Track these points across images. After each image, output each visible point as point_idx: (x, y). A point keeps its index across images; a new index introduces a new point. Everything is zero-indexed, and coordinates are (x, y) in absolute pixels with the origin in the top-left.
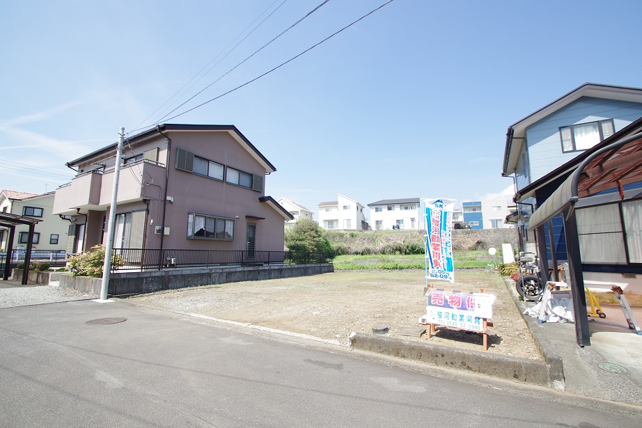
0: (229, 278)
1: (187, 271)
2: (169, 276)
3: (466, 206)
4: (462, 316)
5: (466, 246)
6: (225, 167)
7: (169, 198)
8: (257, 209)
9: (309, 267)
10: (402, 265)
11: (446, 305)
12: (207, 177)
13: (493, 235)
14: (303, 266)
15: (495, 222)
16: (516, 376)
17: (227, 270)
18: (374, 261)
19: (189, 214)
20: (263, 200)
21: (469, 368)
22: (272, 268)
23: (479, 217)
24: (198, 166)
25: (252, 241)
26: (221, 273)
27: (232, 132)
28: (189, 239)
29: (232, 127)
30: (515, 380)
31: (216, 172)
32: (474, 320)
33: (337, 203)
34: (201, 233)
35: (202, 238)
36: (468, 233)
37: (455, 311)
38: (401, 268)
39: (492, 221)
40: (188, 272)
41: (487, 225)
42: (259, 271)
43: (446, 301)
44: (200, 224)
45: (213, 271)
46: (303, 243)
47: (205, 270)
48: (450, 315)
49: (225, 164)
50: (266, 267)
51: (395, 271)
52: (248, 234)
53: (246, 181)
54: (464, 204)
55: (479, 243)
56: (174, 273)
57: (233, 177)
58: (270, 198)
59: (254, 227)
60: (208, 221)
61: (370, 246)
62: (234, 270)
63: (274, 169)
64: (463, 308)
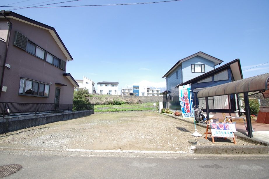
0: (49, 120)
1: (22, 117)
2: (9, 122)
3: (134, 87)
4: (225, 132)
5: (135, 102)
6: (46, 52)
7: (7, 65)
8: (61, 80)
9: (85, 112)
10: (118, 110)
11: (218, 128)
12: (34, 55)
13: (143, 98)
14: (83, 111)
15: (143, 93)
16: (259, 153)
17: (47, 116)
18: (107, 108)
19: (21, 78)
20: (65, 75)
21: (245, 153)
22: (70, 113)
23: (138, 91)
24: (29, 48)
25: (58, 97)
26: (44, 118)
27: (52, 32)
28: (21, 95)
29: (53, 29)
31: (40, 53)
32: (230, 133)
33: (83, 81)
34: (29, 92)
35: (30, 95)
36: (136, 97)
37: (222, 130)
38: (118, 111)
39: (142, 93)
40: (23, 118)
41: (140, 95)
42: (64, 115)
44: (29, 86)
45: (39, 117)
46: (81, 99)
47: (33, 116)
48: (221, 132)
49: (46, 50)
50: (67, 112)
51: (116, 112)
52: (56, 94)
53: (56, 63)
54: (134, 86)
55: (139, 101)
56: (13, 120)
57: (49, 59)
58: (69, 74)
59: (60, 90)
60: (34, 83)
61: (99, 101)
62: (51, 115)
63: (72, 59)
64: (225, 129)
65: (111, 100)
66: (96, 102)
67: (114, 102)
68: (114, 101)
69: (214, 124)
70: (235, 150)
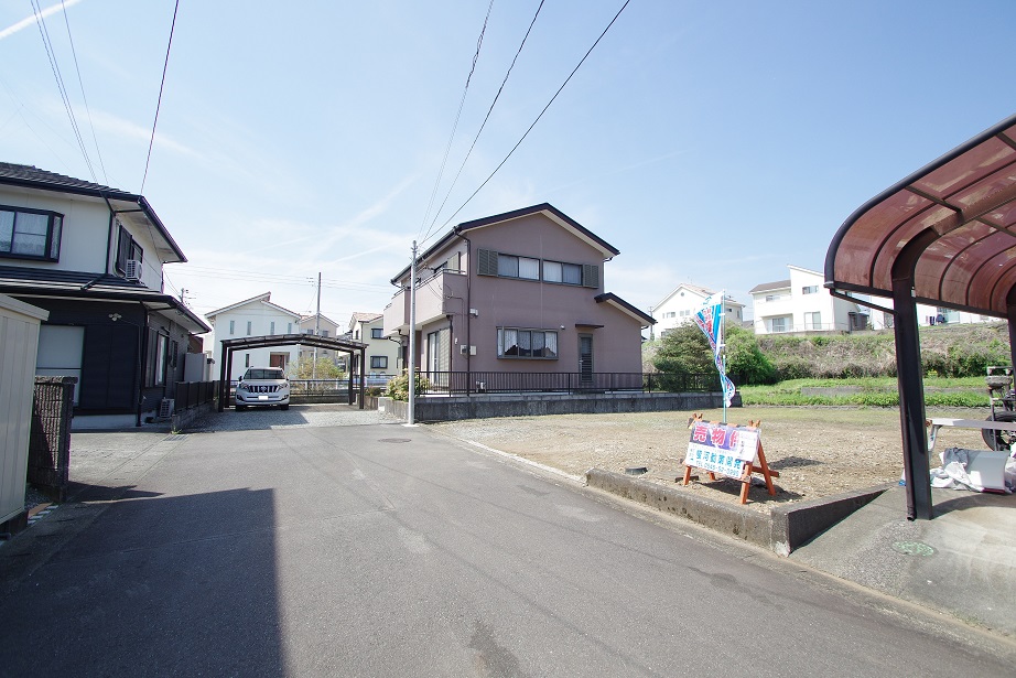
0: (551, 408)
1: (495, 397)
2: (475, 404)
4: (722, 457)
6: (541, 262)
7: (472, 311)
8: (592, 314)
9: (686, 398)
11: (708, 443)
12: (518, 279)
14: (676, 395)
16: (736, 532)
17: (548, 398)
18: (848, 390)
19: (498, 328)
20: (603, 299)
21: (689, 517)
22: (617, 397)
24: (505, 267)
25: (587, 359)
26: (540, 402)
27: (546, 212)
28: (499, 358)
29: (546, 206)
30: (734, 536)
31: (528, 270)
32: (733, 463)
33: (787, 284)
34: (513, 350)
35: (515, 357)
40: (498, 399)
42: (596, 401)
43: (709, 437)
44: (512, 340)
45: (529, 399)
46: (675, 359)
47: (518, 397)
48: (710, 455)
49: (541, 257)
50: (608, 395)
52: (580, 349)
53: (573, 275)
56: (481, 400)
57: (553, 273)
58: (611, 295)
59: (590, 340)
60: (521, 335)
61: (863, 362)
62: (558, 398)
63: (616, 252)
64: (726, 447)
65: (937, 350)
66: (846, 364)
67: (961, 361)
68: (957, 354)
69: (701, 428)
70: (665, 499)
